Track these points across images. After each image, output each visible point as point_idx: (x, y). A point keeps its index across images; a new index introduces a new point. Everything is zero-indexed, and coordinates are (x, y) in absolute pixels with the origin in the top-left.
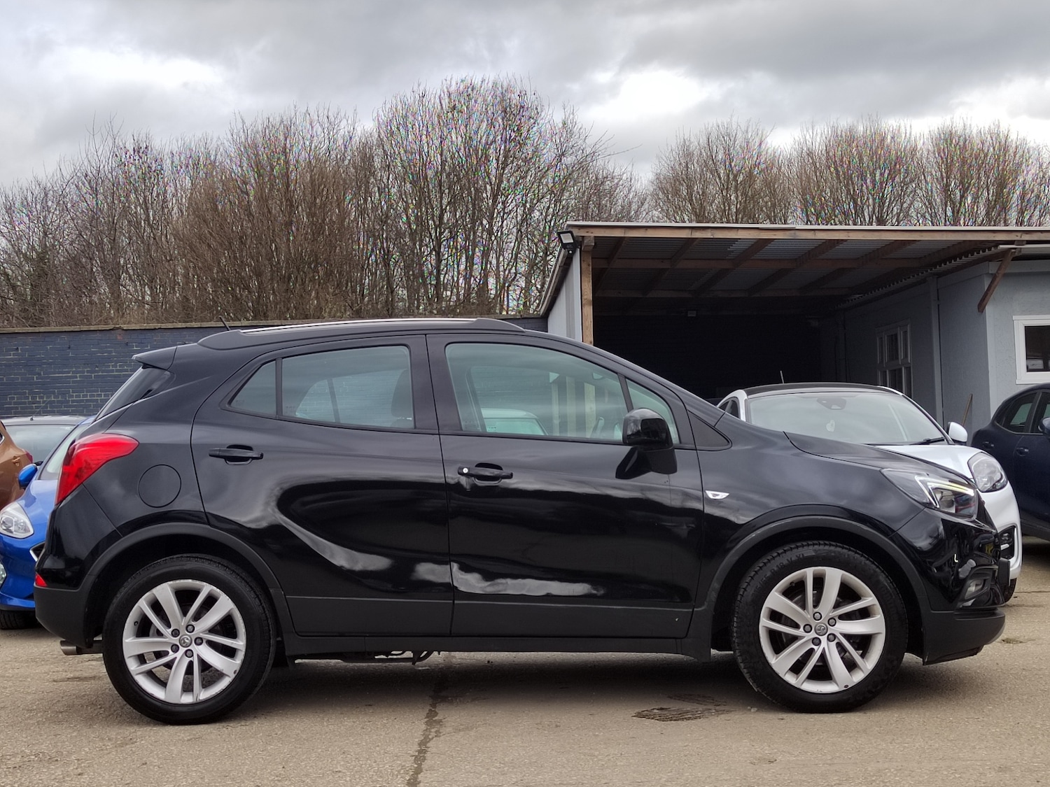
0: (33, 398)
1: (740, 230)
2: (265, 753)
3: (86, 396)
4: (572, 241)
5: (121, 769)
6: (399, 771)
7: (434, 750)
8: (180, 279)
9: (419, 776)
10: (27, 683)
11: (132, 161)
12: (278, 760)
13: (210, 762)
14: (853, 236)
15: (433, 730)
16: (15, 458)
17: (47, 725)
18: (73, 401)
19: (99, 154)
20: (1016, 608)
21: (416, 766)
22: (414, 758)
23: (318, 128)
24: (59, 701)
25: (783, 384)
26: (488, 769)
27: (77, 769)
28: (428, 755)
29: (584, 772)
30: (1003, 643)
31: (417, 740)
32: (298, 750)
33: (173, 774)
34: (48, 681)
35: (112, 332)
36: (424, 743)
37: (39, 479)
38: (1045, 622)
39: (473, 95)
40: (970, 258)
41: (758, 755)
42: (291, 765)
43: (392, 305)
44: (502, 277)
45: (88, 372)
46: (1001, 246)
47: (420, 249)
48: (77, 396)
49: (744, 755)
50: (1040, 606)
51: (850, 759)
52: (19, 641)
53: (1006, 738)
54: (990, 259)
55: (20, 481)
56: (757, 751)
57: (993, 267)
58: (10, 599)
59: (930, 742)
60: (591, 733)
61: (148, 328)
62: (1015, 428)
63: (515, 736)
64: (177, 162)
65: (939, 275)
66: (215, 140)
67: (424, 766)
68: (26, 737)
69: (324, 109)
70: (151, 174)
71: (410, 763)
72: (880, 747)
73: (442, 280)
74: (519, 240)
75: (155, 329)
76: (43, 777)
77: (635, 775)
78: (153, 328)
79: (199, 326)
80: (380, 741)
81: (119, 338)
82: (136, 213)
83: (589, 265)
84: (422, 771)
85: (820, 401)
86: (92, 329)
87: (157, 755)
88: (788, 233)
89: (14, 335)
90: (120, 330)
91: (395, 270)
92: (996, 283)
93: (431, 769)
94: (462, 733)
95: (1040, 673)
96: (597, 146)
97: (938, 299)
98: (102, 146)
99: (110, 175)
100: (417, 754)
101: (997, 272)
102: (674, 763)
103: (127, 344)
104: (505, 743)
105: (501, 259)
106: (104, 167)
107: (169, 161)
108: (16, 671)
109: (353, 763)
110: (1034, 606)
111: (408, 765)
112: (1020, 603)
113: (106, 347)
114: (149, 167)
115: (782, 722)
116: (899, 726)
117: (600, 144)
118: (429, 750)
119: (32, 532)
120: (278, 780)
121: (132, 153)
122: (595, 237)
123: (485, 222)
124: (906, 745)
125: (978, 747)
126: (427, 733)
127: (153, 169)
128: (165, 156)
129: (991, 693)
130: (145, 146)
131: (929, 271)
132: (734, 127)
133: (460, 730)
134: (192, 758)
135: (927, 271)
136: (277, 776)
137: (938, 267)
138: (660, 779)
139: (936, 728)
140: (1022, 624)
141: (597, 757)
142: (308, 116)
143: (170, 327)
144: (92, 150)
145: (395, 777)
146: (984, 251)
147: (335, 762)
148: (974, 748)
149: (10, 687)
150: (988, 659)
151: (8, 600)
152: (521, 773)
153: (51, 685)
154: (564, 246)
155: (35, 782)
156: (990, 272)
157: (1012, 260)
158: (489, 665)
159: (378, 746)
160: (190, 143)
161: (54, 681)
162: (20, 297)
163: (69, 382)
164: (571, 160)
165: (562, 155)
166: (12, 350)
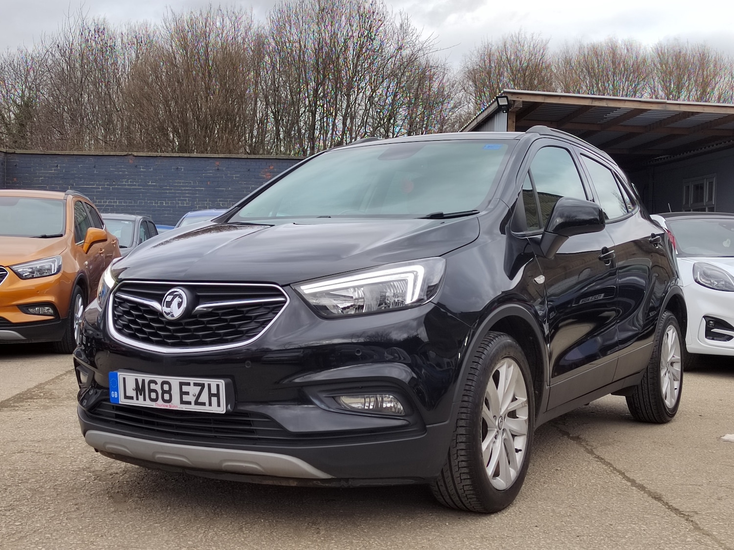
1: (627, 102)
3: (106, 202)
4: (506, 103)
11: (93, 38)
25: (671, 213)
35: (126, 157)
45: (107, 185)
48: (99, 202)
61: (151, 155)
64: (125, 40)
66: (152, 25)
69: (231, 7)
70: (107, 49)
75: (157, 156)
78: (155, 155)
79: (189, 156)
81: (130, 161)
83: (513, 122)
85: (721, 224)
86: (111, 154)
88: (661, 105)
89: (54, 156)
90: (131, 156)
98: (75, 26)
103: (136, 166)
107: (119, 40)
113: (121, 168)
114: (106, 43)
117: (429, 42)
121: (93, 33)
122: (523, 101)
127: (109, 44)
128: (118, 36)
130: (103, 28)
142: (220, 11)
143: (167, 156)
144: (67, 28)
160: (135, 27)
163: (94, 192)
164: (408, 53)
165: (400, 48)
166: (54, 167)
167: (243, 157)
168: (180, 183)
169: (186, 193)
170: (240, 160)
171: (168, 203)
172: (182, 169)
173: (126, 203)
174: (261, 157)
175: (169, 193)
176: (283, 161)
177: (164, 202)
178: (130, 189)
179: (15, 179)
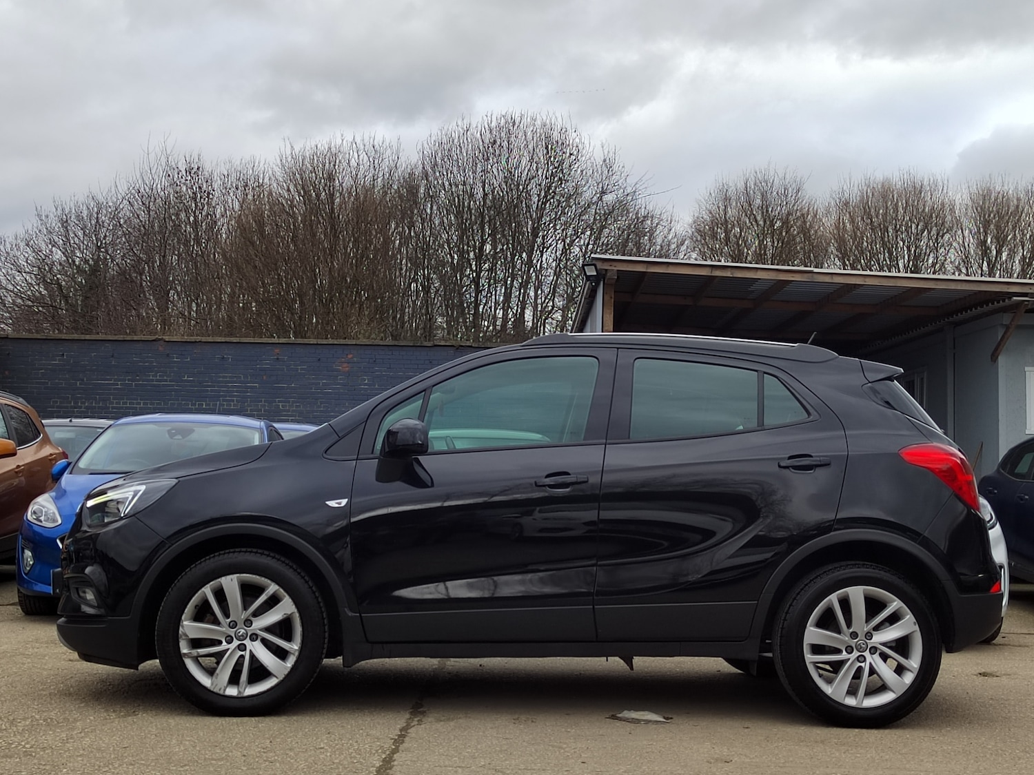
0: (76, 403)
1: (759, 270)
2: (255, 729)
3: (126, 403)
4: (595, 274)
5: (121, 735)
6: (377, 751)
7: (413, 735)
8: (225, 298)
9: (395, 755)
10: (44, 661)
11: (183, 181)
12: (267, 736)
13: (204, 734)
14: (869, 282)
15: (416, 719)
16: (51, 455)
17: (58, 696)
18: (113, 408)
19: (153, 172)
20: (1001, 646)
21: (394, 747)
22: (393, 741)
23: (363, 156)
24: (72, 677)
26: (460, 753)
27: (80, 733)
28: (407, 739)
29: (549, 761)
30: (979, 675)
31: (399, 726)
32: (287, 729)
33: (168, 742)
34: (64, 660)
35: (155, 343)
36: (405, 729)
37: (71, 473)
38: (1026, 660)
39: (514, 130)
40: (985, 309)
41: (716, 756)
42: (278, 740)
43: (430, 332)
44: (539, 309)
45: (129, 380)
46: (1015, 298)
47: (461, 280)
48: (117, 403)
49: (702, 755)
50: (1025, 646)
51: (802, 763)
52: (42, 625)
53: (955, 755)
54: (1004, 310)
55: (52, 475)
56: (716, 753)
57: (1006, 319)
58: (36, 584)
59: (882, 754)
60: (563, 730)
61: (188, 340)
62: (1018, 476)
63: (492, 728)
65: (957, 324)
66: (262, 163)
67: (401, 748)
68: (38, 705)
69: (370, 138)
70: (201, 196)
71: (389, 745)
72: (833, 755)
73: (481, 310)
74: (557, 274)
75: (196, 342)
76: (48, 738)
77: (595, 765)
78: (193, 341)
79: (238, 341)
80: (364, 726)
81: (161, 348)
82: (185, 231)
83: (611, 298)
84: (398, 752)
86: (135, 339)
87: (156, 726)
88: (806, 275)
89: (61, 342)
90: (162, 341)
91: (436, 299)
92: (1009, 334)
93: (407, 750)
94: (442, 723)
95: (1006, 702)
96: (638, 186)
97: (954, 348)
98: (156, 165)
99: (163, 193)
100: (397, 738)
101: (1011, 323)
102: (635, 757)
103: (168, 355)
104: (481, 733)
105: (539, 292)
106: (157, 185)
108: (36, 650)
109: (336, 742)
110: (1020, 646)
111: (386, 746)
112: (1006, 643)
113: (147, 357)
114: (200, 187)
115: (746, 730)
116: (857, 740)
117: (641, 184)
118: (409, 735)
119: (60, 522)
120: (264, 752)
121: (184, 174)
122: (618, 270)
123: (524, 255)
124: (858, 755)
125: (925, 761)
126: (410, 721)
127: (204, 189)
128: (216, 177)
129: (954, 717)
130: (196, 167)
131: (946, 320)
132: (772, 173)
133: (441, 721)
134: (187, 730)
135: (944, 320)
136: (264, 749)
137: (954, 316)
138: (619, 770)
139: (891, 743)
140: (1003, 661)
141: (564, 749)
142: (354, 145)
144: (147, 169)
145: (372, 755)
146: (998, 302)
147: (319, 740)
148: (922, 761)
149: (28, 663)
150: (959, 688)
151: (34, 585)
152: (490, 758)
153: (67, 663)
154: (588, 278)
155: (40, 742)
156: (1004, 323)
157: (1025, 312)
158: (481, 668)
159: (362, 729)
160: (238, 166)
161: (70, 660)
162: (72, 308)
163: (110, 389)
164: (611, 198)
165: (603, 193)
166: (58, 356)
167: (312, 343)
168: (226, 377)
169: (233, 392)
170: (308, 346)
171: (209, 405)
172: (229, 358)
173: (153, 404)
174: (336, 343)
175: (212, 391)
176: (366, 347)
177: (204, 403)
178: (159, 385)
179: (7, 373)
